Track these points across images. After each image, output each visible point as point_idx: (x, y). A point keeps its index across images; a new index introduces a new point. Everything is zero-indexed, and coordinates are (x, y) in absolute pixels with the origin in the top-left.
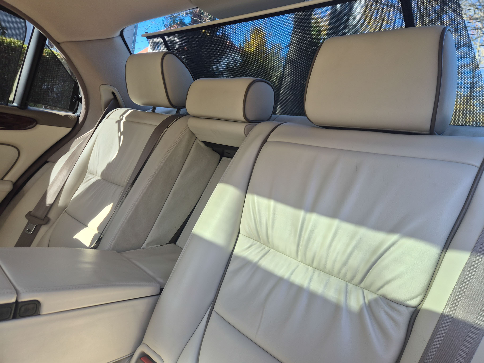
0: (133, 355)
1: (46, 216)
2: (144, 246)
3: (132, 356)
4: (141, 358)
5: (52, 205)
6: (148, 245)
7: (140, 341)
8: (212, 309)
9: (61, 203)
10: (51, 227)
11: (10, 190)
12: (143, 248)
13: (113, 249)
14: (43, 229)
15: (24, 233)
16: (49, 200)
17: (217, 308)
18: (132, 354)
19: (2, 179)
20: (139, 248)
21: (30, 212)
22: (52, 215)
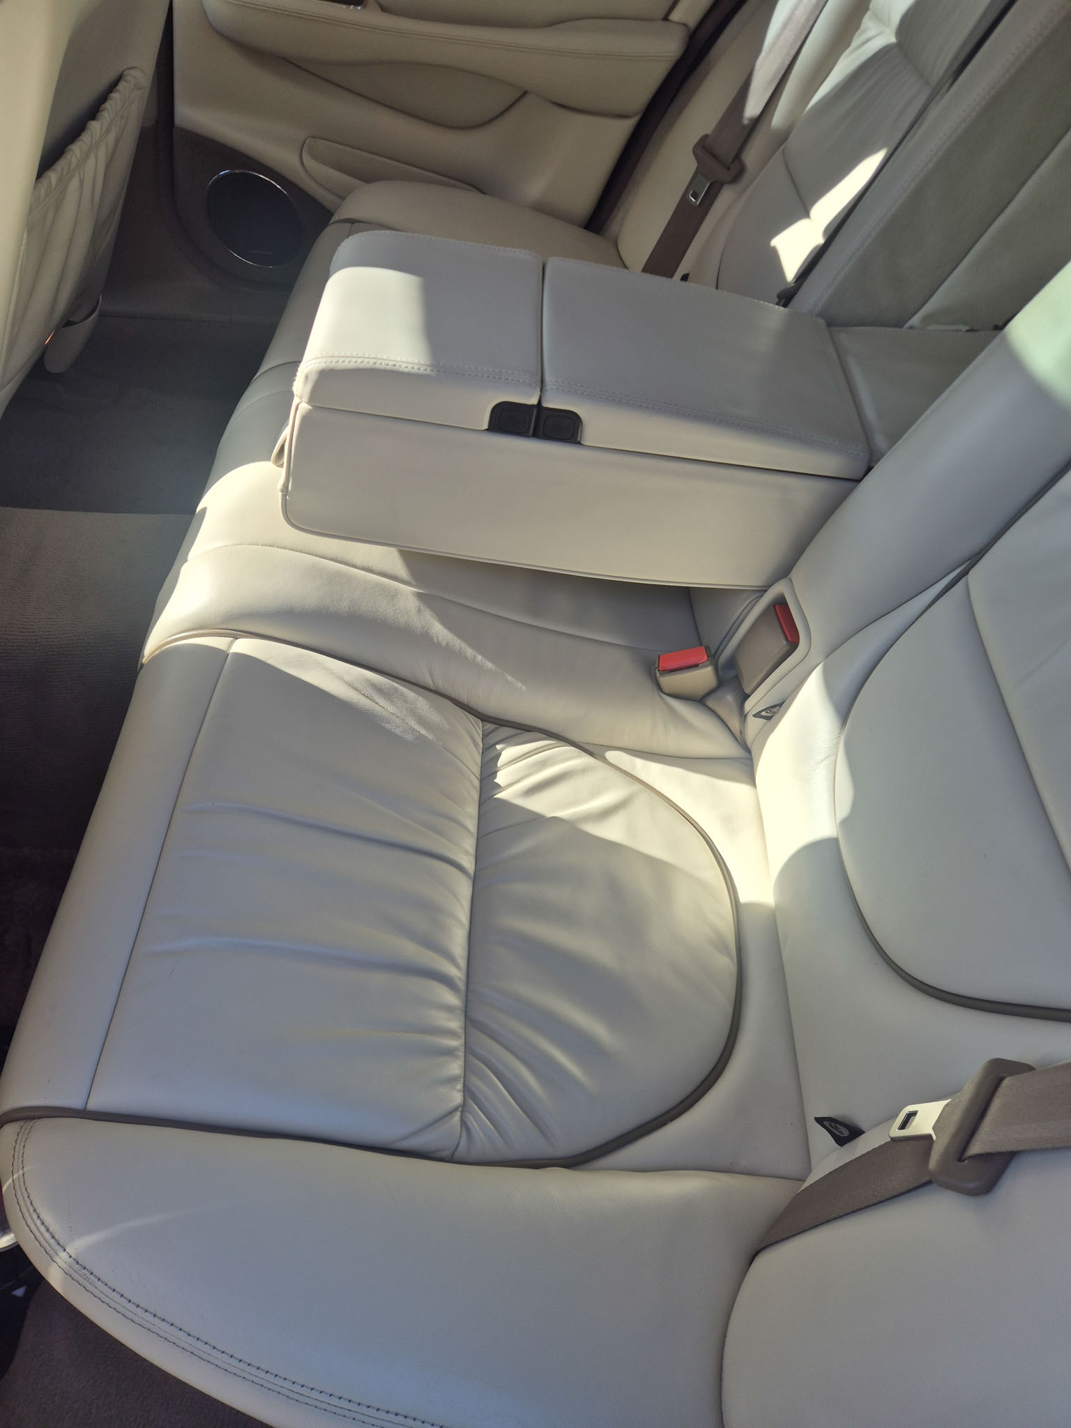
0: (766, 591)
1: (737, 157)
2: (915, 320)
3: (763, 590)
4: (777, 606)
5: (757, 121)
6: (927, 319)
7: (784, 571)
8: (965, 573)
9: (778, 118)
10: (744, 190)
11: (678, 58)
12: (911, 328)
13: (820, 315)
14: (726, 196)
15: (684, 201)
16: (753, 108)
17: (976, 576)
18: (765, 588)
19: (666, 18)
20: (899, 325)
21: (705, 137)
22: (751, 156)
